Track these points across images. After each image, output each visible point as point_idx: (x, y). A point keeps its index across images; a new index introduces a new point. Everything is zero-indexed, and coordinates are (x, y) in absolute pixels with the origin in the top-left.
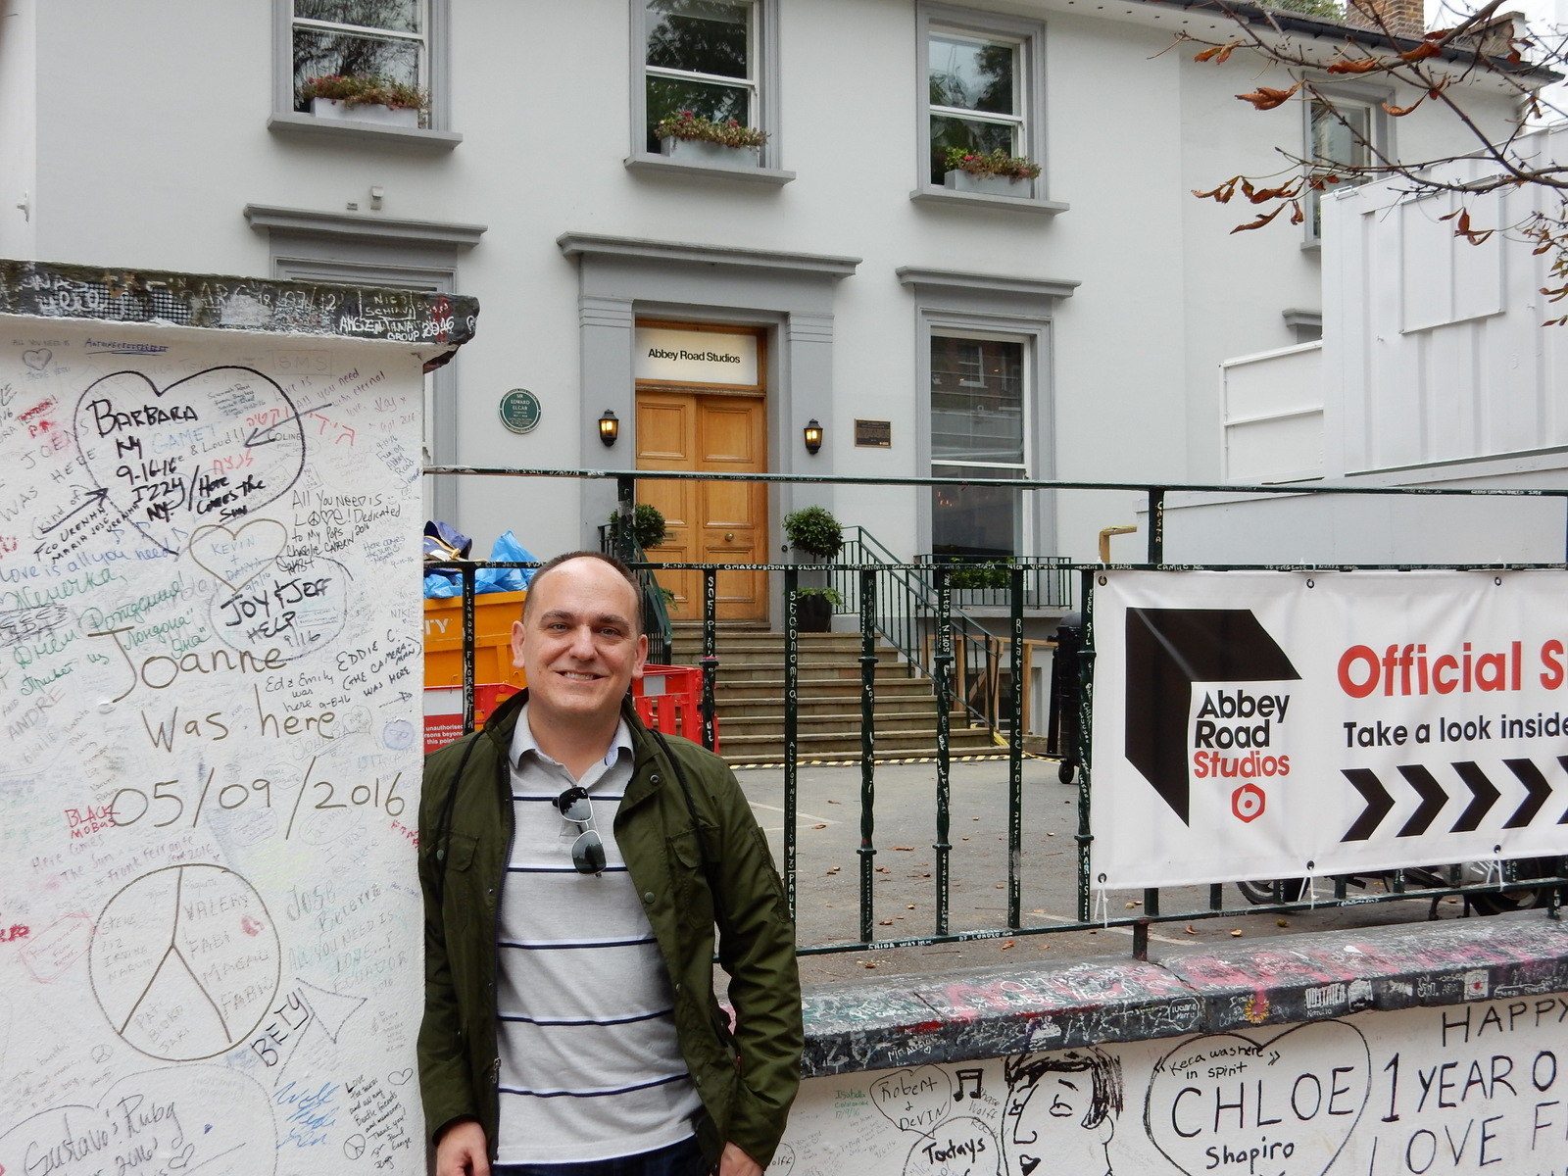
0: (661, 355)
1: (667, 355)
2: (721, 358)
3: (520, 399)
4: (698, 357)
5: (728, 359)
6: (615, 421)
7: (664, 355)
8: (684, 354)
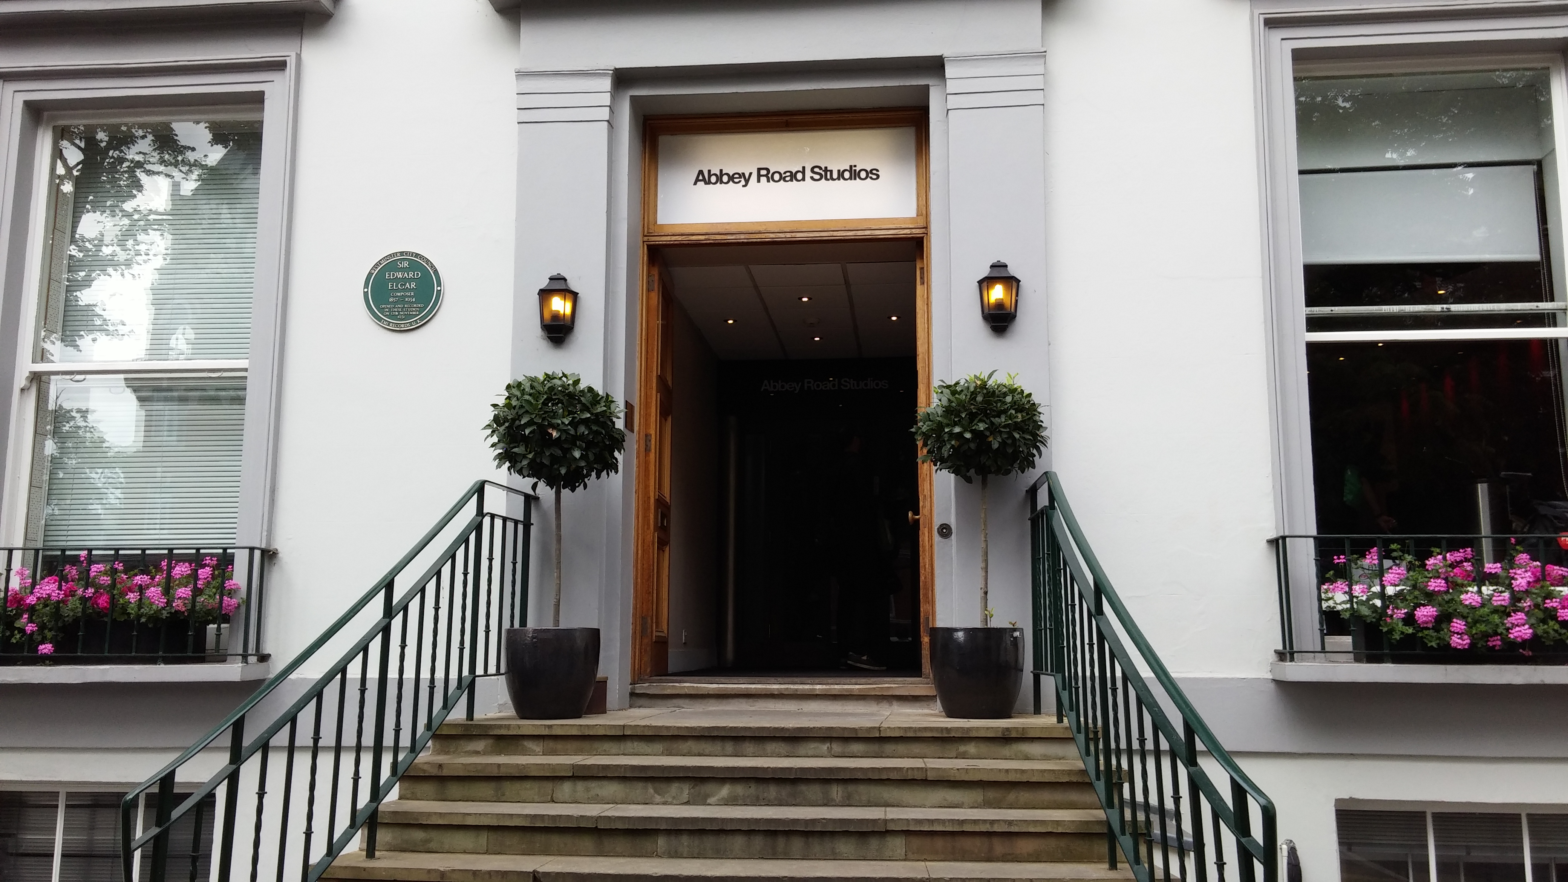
0: (719, 180)
1: (731, 178)
2: (841, 175)
3: (403, 270)
4: (793, 176)
5: (854, 174)
6: (574, 296)
7: (725, 178)
8: (766, 174)
